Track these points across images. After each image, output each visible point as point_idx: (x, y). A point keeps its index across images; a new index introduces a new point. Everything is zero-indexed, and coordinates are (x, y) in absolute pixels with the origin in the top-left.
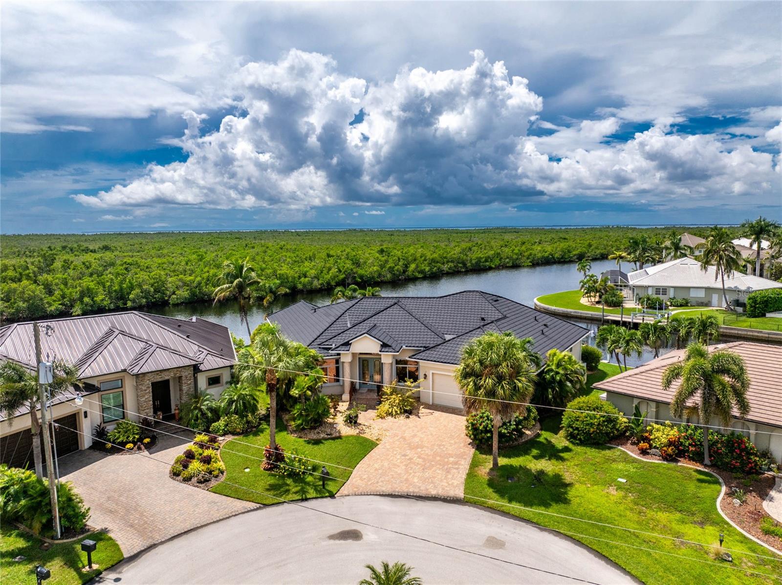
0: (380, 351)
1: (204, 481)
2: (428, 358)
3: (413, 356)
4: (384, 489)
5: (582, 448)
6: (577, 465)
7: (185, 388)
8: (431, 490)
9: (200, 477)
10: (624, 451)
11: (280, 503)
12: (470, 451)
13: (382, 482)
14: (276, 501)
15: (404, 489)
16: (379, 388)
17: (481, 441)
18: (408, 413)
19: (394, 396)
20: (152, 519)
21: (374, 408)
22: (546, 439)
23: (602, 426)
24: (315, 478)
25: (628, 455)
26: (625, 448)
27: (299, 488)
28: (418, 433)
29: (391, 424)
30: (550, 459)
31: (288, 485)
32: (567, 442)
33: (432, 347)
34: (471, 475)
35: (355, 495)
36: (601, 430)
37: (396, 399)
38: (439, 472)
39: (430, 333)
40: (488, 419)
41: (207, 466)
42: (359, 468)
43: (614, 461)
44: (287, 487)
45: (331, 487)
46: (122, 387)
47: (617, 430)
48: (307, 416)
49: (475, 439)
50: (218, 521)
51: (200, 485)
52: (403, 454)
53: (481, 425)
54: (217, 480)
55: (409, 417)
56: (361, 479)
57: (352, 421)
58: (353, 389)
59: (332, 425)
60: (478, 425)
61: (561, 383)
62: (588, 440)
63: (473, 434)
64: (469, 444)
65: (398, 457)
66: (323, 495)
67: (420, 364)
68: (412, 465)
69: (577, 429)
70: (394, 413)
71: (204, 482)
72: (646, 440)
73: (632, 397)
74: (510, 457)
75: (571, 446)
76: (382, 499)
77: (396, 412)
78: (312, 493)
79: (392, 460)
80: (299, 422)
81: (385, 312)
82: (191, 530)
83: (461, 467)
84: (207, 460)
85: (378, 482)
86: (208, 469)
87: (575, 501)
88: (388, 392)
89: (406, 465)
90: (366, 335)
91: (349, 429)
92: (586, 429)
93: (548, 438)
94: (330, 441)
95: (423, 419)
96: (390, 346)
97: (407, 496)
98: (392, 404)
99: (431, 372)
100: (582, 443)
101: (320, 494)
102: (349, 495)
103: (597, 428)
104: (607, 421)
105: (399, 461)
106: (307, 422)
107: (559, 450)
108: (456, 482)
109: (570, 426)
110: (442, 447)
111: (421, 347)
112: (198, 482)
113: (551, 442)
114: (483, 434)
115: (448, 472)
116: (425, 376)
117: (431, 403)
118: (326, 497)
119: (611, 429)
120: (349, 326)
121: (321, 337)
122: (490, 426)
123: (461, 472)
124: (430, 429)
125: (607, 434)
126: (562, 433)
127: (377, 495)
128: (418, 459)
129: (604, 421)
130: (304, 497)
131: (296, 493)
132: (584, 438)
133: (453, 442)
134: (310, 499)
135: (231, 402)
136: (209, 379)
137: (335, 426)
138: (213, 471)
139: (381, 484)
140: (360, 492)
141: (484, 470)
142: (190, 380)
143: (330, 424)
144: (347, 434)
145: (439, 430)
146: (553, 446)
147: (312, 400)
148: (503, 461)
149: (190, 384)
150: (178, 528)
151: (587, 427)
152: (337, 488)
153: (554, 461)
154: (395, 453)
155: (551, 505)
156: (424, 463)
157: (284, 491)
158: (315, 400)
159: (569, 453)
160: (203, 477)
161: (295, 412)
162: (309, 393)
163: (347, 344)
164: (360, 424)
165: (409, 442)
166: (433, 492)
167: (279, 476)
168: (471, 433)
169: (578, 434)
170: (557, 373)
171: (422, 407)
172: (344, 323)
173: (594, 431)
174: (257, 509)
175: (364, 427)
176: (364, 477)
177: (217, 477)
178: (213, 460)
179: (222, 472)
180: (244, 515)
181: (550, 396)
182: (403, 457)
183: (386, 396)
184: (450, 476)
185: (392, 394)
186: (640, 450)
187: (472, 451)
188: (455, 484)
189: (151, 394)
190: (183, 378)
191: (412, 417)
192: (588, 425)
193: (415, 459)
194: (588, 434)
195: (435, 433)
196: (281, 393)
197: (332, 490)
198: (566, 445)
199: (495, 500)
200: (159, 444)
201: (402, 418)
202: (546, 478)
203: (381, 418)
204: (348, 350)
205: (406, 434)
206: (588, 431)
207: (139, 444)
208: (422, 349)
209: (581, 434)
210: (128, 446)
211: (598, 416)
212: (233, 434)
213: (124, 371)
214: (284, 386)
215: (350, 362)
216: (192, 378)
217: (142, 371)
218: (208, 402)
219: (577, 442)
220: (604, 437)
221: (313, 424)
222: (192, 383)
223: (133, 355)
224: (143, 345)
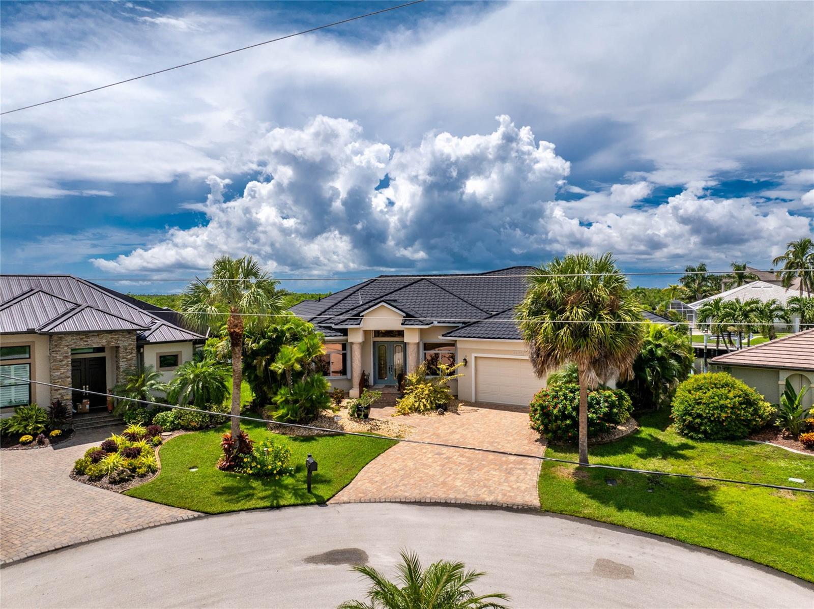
0: (402, 324)
1: (119, 480)
3: (448, 333)
4: (407, 494)
5: (710, 444)
6: (711, 464)
7: (123, 364)
8: (485, 496)
9: (115, 474)
10: (776, 447)
11: (234, 511)
12: (539, 448)
13: (404, 485)
14: (227, 509)
15: (441, 494)
16: (401, 376)
17: (554, 432)
18: (443, 408)
19: (421, 386)
20: (8, 529)
21: (394, 404)
22: (651, 435)
23: (739, 410)
24: (297, 481)
25: (786, 451)
26: (775, 443)
27: (270, 492)
28: (458, 430)
29: (418, 420)
30: (664, 458)
31: (254, 489)
32: (684, 439)
33: (475, 323)
34: (546, 477)
35: (360, 502)
36: (737, 415)
37: (425, 389)
38: (494, 473)
39: (470, 308)
40: (566, 398)
41: (130, 460)
42: (369, 468)
43: (768, 458)
44: (251, 491)
45: (322, 491)
46: (30, 358)
47: (760, 417)
48: (296, 401)
49: (546, 430)
50: (120, 535)
51: (113, 486)
52: (437, 451)
53: (554, 408)
54: (141, 481)
55: (443, 414)
56: (371, 482)
57: (360, 413)
58: (364, 383)
59: (331, 420)
60: (551, 408)
61: (661, 360)
62: (716, 433)
63: (543, 423)
64: (536, 441)
65: (430, 456)
66: (307, 501)
67: (459, 345)
68: (452, 465)
69: (699, 416)
70: (422, 407)
71: (119, 482)
72: (811, 429)
73: (775, 370)
74: (602, 456)
75: (690, 442)
76: (405, 507)
77: (425, 406)
78: (289, 498)
79: (420, 459)
80: (281, 412)
82: (69, 546)
83: (528, 467)
84: (133, 454)
85: (397, 486)
86: (131, 464)
87: (731, 510)
88: (414, 381)
89: (443, 465)
90: (383, 304)
91: (356, 424)
92: (713, 415)
93: (655, 436)
94: (328, 438)
95: (462, 416)
96: (416, 318)
97: (446, 504)
98: (419, 396)
99: (474, 355)
100: (708, 438)
101: (302, 499)
102: (350, 503)
103: (731, 413)
104: (744, 403)
105: (430, 460)
106: (295, 412)
107: (675, 447)
108: (523, 486)
109: (687, 413)
110: (496, 445)
111: (459, 323)
112: (111, 483)
113: (659, 439)
114: (559, 422)
115: (509, 473)
116: (465, 362)
117: (473, 401)
118: (312, 504)
119: (752, 415)
120: (361, 303)
121: (321, 316)
122: (569, 407)
123: (529, 473)
124: (476, 425)
125: (747, 422)
126: (672, 429)
127: (395, 502)
128: (461, 458)
129: (741, 404)
130: (275, 504)
131: (262, 498)
132: (711, 430)
133: (511, 438)
134: (284, 506)
135: (184, 383)
136: (161, 357)
137: (336, 420)
138: (140, 468)
139: (402, 488)
140: (367, 498)
141: (566, 471)
142: (131, 353)
143: (329, 418)
144: (353, 430)
145: (489, 426)
146: (664, 444)
147: (303, 382)
148: (593, 461)
149: (131, 359)
150: (46, 544)
151: (716, 412)
152: (331, 493)
153: (672, 460)
154: (424, 451)
155: (692, 514)
156: (470, 463)
157: (243, 496)
158: (307, 383)
159: (691, 451)
160: (119, 475)
161: (278, 399)
162: (298, 367)
163: (358, 316)
164: (373, 419)
165: (444, 439)
166: (489, 499)
167: (241, 477)
168: (539, 422)
169: (701, 424)
170: (659, 346)
171: (460, 404)
173: (726, 418)
174: (194, 519)
175: (378, 422)
176: (376, 479)
177: (143, 476)
178: (142, 454)
179: (154, 471)
180: (167, 527)
181: (649, 378)
182: (436, 456)
183: (411, 387)
184: (513, 478)
185: (418, 382)
186: (804, 444)
187: (541, 450)
188: (523, 488)
189: (70, 368)
190: (121, 350)
191: (448, 415)
192: (715, 408)
193: (455, 457)
194: (718, 422)
195: (482, 430)
196: (260, 372)
197: (322, 495)
198: (683, 442)
199: (592, 507)
200: (73, 438)
201: (434, 416)
202: (669, 480)
203: (404, 414)
204: (359, 324)
205: (440, 431)
206: (718, 417)
207: (42, 437)
208: (460, 325)
209: (706, 423)
210: (23, 439)
211: (731, 395)
212: (186, 428)
213: (31, 332)
214: (264, 363)
215: (360, 344)
216: (135, 351)
217: (56, 330)
218: (153, 382)
219: (700, 436)
220: (742, 427)
221: (303, 415)
222: (135, 359)
223: (52, 316)
224: (70, 306)
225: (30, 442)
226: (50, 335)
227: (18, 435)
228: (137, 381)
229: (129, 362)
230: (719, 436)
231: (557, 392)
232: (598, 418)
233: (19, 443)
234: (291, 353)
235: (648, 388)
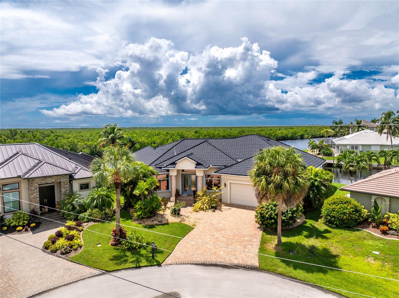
0: (195, 168)
2: (227, 173)
3: (217, 171)
4: (198, 259)
5: (338, 230)
6: (338, 242)
7: (63, 190)
8: (234, 261)
9: (63, 250)
10: (369, 232)
11: (119, 270)
12: (259, 232)
13: (197, 254)
14: (116, 268)
15: (213, 260)
16: (195, 192)
17: (266, 225)
18: (214, 208)
19: (204, 197)
20: (16, 282)
21: (191, 206)
22: (311, 225)
23: (352, 214)
24: (147, 252)
25: (373, 235)
26: (368, 230)
27: (135, 259)
28: (221, 221)
29: (203, 215)
30: (317, 238)
31: (127, 256)
32: (326, 226)
33: (230, 166)
34: (262, 249)
35: (177, 264)
36: (351, 217)
37: (206, 199)
38: (238, 247)
39: (227, 158)
40: (272, 210)
41: (69, 242)
42: (180, 244)
43: (364, 239)
44: (126, 258)
45: (159, 258)
46: (19, 188)
47: (362, 217)
48: (145, 209)
49: (263, 224)
50: (68, 284)
51: (62, 256)
52: (212, 234)
53: (267, 214)
54: (75, 253)
55: (214, 211)
56: (182, 252)
57: (176, 213)
58: (177, 194)
59: (162, 215)
60: (265, 214)
61: (318, 187)
62: (341, 225)
63: (261, 221)
64: (258, 228)
65: (208, 237)
66: (152, 264)
67: (222, 177)
68: (219, 243)
69: (334, 217)
70: (205, 208)
71: (65, 254)
72: (385, 224)
73: (371, 195)
74: (288, 237)
75: (329, 229)
76: (197, 267)
77: (206, 207)
78: (144, 262)
79: (204, 239)
80: (139, 213)
81: (198, 146)
82: (45, 291)
83: (254, 243)
84: (71, 238)
85: (193, 255)
86: (70, 244)
87: (345, 270)
88: (201, 195)
89: (214, 243)
90: (186, 157)
91: (174, 218)
92: (340, 217)
93: (313, 224)
94: (161, 226)
95: (224, 212)
96: (202, 165)
97: (216, 265)
98: (203, 203)
99: (229, 182)
100: (337, 227)
101: (150, 263)
102: (172, 264)
103: (348, 216)
104: (354, 211)
105: (209, 240)
106: (145, 213)
107: (322, 231)
108: (252, 255)
109: (328, 215)
110: (239, 230)
111: (222, 166)
112: (61, 254)
113: (315, 227)
114: (269, 221)
115: (245, 247)
116: (225, 185)
117: (229, 203)
118: (155, 265)
119: (358, 217)
120: (175, 154)
121: (157, 161)
122: (273, 214)
123: (254, 247)
124: (230, 218)
125: (356, 220)
126: (321, 221)
127: (193, 264)
128: (223, 238)
129: (353, 211)
130: (138, 266)
131: (132, 262)
132: (339, 223)
133: (246, 226)
134: (142, 267)
135: (93, 200)
136: (81, 185)
137: (164, 216)
138: (74, 246)
139: (196, 256)
140: (180, 262)
141: (271, 246)
142: (67, 185)
143: (161, 215)
144: (173, 221)
145: (236, 219)
146: (317, 229)
147: (149, 198)
148: (284, 240)
149: (67, 187)
150: (34, 290)
151: (341, 215)
152: (163, 259)
153: (320, 239)
154: (206, 234)
155: (327, 272)
156: (227, 241)
157: (123, 261)
158: (151, 199)
159: (329, 234)
160: (65, 250)
161: (137, 206)
162: (146, 193)
163: (174, 164)
164: (182, 215)
165: (215, 226)
166: (236, 262)
167: (122, 250)
168: (259, 220)
169: (335, 221)
170: (316, 180)
171: (223, 205)
172: (172, 153)
173: (346, 218)
174: (101, 274)
175: (184, 217)
176: (184, 251)
177: (76, 250)
178: (75, 238)
179: (81, 247)
180: (89, 279)
181: (311, 196)
182: (212, 237)
183: (200, 198)
184: (247, 250)
185: (203, 196)
186: (381, 231)
187: (261, 233)
188: (251, 256)
189: (38, 193)
190: (62, 183)
191: (217, 211)
192: (341, 214)
193: (220, 238)
194: (343, 220)
195: (233, 221)
196: (128, 193)
197: (159, 260)
198: (326, 228)
199: (283, 268)
200: (41, 228)
201: (210, 212)
202: (318, 251)
203: (196, 212)
204: (174, 168)
205: (213, 222)
206: (342, 218)
207: (27, 227)
208: (223, 167)
209: (337, 220)
210: (18, 229)
211: (349, 207)
212: (94, 221)
213: (19, 177)
214: (130, 189)
215: (176, 176)
216: (68, 183)
217: (31, 176)
218: (77, 199)
219: (334, 226)
220: (353, 222)
221: (149, 215)
222: (69, 187)
223: (29, 167)
224: (37, 161)
225: (22, 230)
226: (28, 179)
227: (15, 227)
228: (70, 199)
229: (66, 189)
230: (343, 226)
231: (268, 206)
232: (287, 219)
233: (16, 231)
234: (143, 185)
235: (311, 200)
